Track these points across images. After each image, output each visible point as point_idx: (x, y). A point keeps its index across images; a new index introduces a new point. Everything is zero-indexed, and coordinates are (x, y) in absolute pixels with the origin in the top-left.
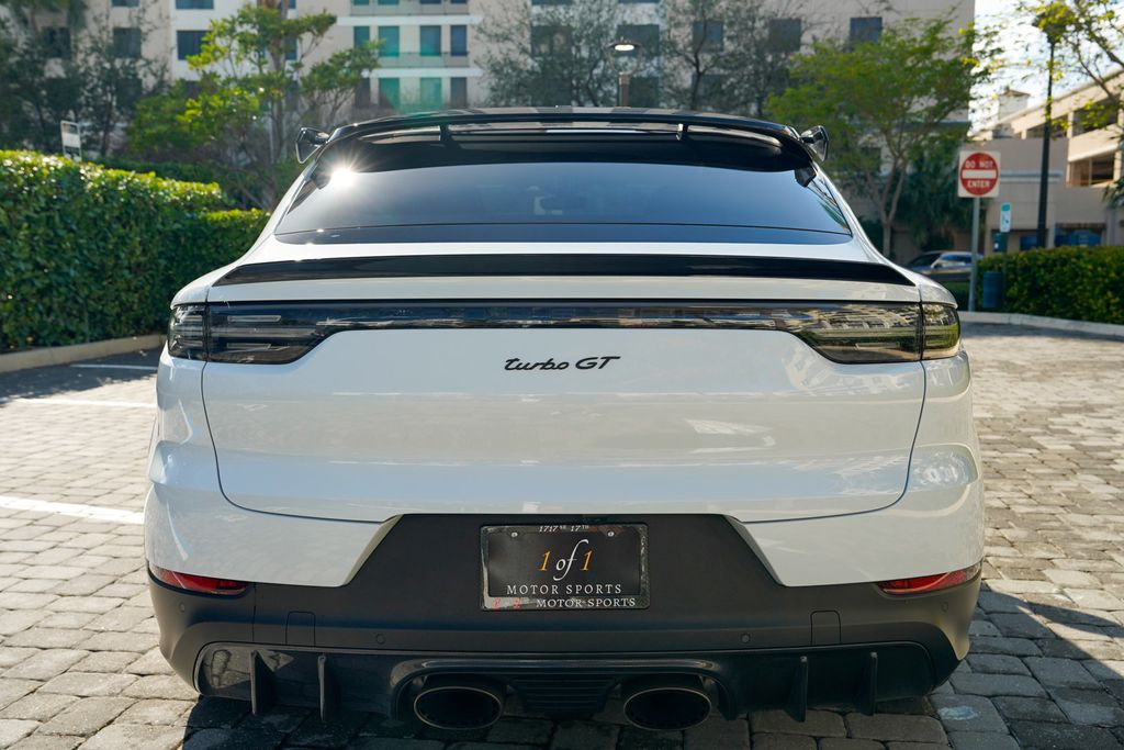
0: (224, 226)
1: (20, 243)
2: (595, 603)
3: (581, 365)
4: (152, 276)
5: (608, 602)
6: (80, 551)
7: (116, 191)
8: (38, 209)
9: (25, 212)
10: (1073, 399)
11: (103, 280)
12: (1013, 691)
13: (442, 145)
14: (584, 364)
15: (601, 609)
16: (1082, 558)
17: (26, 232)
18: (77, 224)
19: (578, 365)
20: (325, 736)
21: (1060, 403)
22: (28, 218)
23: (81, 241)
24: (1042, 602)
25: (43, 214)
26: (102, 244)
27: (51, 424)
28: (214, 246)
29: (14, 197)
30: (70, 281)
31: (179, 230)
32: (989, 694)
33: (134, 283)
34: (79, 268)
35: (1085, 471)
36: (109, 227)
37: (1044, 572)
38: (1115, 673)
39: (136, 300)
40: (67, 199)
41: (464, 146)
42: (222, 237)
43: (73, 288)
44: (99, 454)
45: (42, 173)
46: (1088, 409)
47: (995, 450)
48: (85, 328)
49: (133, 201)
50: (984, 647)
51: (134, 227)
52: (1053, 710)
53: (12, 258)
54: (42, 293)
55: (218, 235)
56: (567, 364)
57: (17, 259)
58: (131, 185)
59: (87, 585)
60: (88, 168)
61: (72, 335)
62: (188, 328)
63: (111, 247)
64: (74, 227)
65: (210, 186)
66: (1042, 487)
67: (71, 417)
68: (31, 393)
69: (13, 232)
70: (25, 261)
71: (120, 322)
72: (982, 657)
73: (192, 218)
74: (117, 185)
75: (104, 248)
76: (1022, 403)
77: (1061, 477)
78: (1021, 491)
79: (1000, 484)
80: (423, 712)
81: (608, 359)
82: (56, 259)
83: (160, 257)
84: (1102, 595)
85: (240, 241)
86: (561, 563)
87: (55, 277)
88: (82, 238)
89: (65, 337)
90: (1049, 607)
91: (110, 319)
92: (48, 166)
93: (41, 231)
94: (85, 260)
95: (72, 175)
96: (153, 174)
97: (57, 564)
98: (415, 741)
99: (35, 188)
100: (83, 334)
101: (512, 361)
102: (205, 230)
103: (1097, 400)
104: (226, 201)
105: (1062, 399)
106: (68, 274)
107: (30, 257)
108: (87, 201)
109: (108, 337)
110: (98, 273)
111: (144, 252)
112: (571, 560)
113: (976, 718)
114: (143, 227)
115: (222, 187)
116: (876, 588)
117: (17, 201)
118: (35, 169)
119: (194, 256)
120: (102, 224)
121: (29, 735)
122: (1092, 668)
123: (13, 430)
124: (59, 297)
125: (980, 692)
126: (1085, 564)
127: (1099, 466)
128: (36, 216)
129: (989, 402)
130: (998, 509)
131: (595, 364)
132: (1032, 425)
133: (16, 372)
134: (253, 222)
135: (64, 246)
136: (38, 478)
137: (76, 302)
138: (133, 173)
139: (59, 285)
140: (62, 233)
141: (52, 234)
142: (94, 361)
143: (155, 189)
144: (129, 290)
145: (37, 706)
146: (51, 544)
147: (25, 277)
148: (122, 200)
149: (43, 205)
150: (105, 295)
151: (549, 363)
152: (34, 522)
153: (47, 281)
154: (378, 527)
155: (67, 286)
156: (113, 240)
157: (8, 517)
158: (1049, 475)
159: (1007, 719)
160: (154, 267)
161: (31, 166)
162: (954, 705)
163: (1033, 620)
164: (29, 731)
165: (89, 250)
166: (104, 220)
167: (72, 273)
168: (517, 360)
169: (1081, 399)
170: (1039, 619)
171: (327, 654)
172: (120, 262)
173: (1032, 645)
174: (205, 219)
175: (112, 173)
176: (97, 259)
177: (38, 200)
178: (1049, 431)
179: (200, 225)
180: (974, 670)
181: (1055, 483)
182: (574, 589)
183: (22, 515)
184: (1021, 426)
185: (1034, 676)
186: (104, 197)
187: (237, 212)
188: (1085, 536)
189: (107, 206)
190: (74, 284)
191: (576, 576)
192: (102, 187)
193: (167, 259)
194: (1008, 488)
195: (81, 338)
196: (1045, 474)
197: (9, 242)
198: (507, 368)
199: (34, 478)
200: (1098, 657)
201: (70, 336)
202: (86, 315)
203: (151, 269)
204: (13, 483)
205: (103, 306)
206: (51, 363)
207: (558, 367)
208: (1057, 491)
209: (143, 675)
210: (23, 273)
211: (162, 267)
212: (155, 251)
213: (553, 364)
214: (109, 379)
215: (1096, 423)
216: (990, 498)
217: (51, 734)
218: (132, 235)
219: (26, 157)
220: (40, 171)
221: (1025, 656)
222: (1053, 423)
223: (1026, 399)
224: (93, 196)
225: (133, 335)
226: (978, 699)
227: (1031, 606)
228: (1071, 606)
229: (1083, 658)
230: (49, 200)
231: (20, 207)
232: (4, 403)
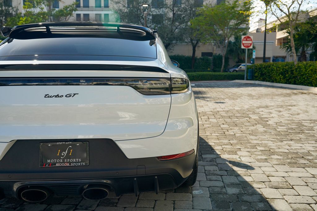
2: (73, 164)
3: (67, 96)
5: (77, 164)
10: (264, 104)
12: (215, 185)
13: (46, 32)
15: (75, 166)
16: (249, 148)
19: (66, 96)
21: (260, 105)
24: (233, 161)
32: (209, 186)
35: (259, 124)
37: (237, 152)
38: (244, 179)
41: (52, 33)
46: (267, 107)
47: (238, 118)
50: (212, 173)
52: (224, 190)
56: (63, 96)
66: (246, 129)
72: (211, 176)
76: (250, 105)
77: (252, 126)
78: (240, 130)
79: (235, 128)
81: (75, 94)
84: (250, 158)
86: (63, 153)
90: (234, 162)
101: (46, 95)
103: (270, 104)
105: (261, 104)
112: (66, 152)
113: (202, 193)
122: (239, 178)
125: (206, 186)
126: (249, 150)
127: (263, 123)
129: (241, 105)
130: (232, 135)
131: (71, 96)
132: (250, 111)
151: (57, 95)
154: (7, 144)
158: (251, 125)
159: (210, 193)
162: (198, 190)
163: (228, 165)
168: (48, 95)
169: (266, 104)
170: (230, 165)
173: (226, 172)
178: (254, 113)
180: (207, 180)
181: (250, 128)
182: (67, 160)
184: (247, 112)
185: (223, 181)
188: (252, 142)
191: (68, 157)
194: (237, 129)
196: (248, 125)
198: (45, 97)
200: (242, 175)
207: (60, 97)
208: (250, 129)
213: (59, 96)
215: (267, 111)
216: (231, 132)
221: (223, 176)
222: (256, 111)
223: (251, 104)
226: (204, 188)
227: (230, 162)
228: (240, 161)
229: (238, 176)
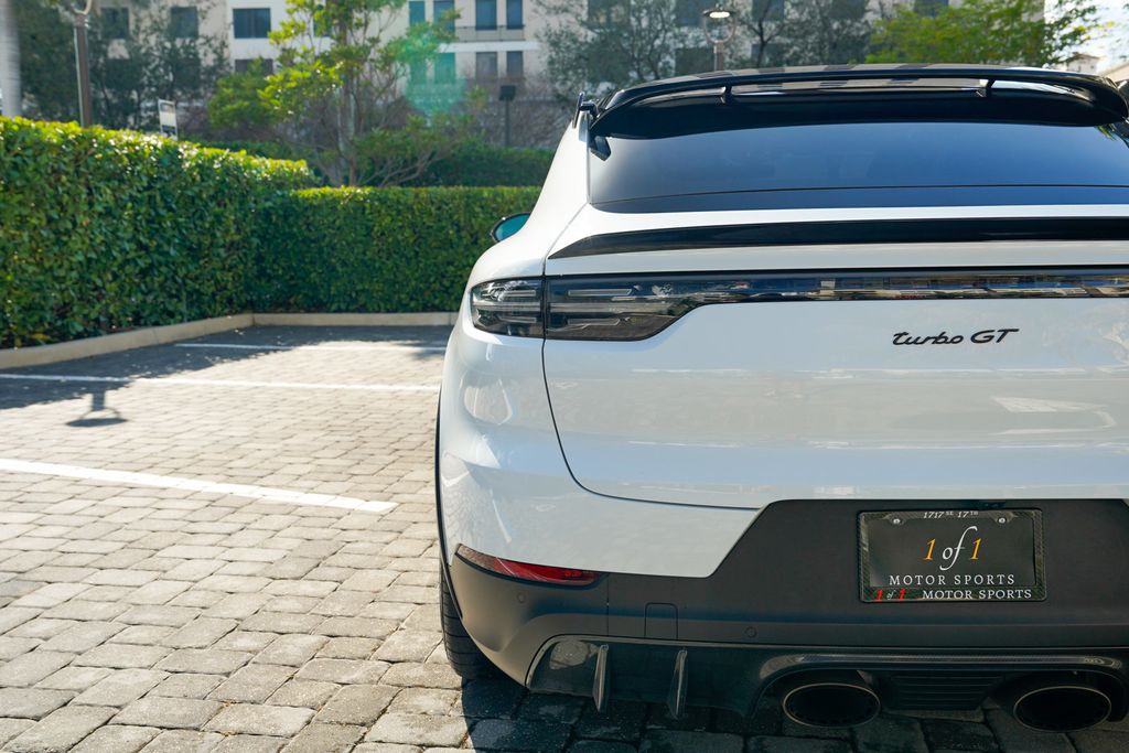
0: (315, 203)
1: (125, 223)
2: (987, 594)
3: (977, 338)
4: (245, 254)
5: (1000, 594)
6: (271, 533)
7: (210, 168)
8: (141, 189)
9: (128, 192)
11: (199, 259)
15: (994, 600)
17: (131, 212)
18: (176, 203)
19: (973, 339)
22: (132, 198)
23: (181, 220)
25: (146, 194)
26: (199, 223)
27: (183, 403)
28: (305, 223)
29: (117, 177)
30: (170, 260)
31: (270, 208)
33: (229, 262)
34: (178, 247)
36: (206, 205)
39: (231, 279)
40: (167, 178)
42: (313, 215)
43: (173, 268)
44: (246, 434)
45: (144, 153)
48: (183, 307)
49: (227, 179)
51: (229, 206)
53: (118, 238)
54: (144, 273)
55: (309, 213)
56: (962, 338)
57: (122, 239)
58: (226, 163)
59: (291, 568)
60: (185, 146)
61: (171, 315)
62: (510, 304)
63: (207, 225)
64: (174, 206)
65: (298, 163)
67: (200, 396)
68: (149, 373)
69: (117, 212)
70: (128, 241)
71: (215, 301)
73: (283, 196)
74: (213, 163)
75: (201, 227)
80: (792, 709)
81: (1005, 332)
82: (158, 238)
83: (252, 235)
85: (331, 219)
86: (948, 552)
87: (156, 256)
88: (181, 217)
89: (165, 316)
91: (206, 298)
92: (149, 145)
93: (143, 210)
94: (184, 239)
95: (171, 153)
96: (244, 152)
97: (253, 547)
98: (710, 734)
99: (138, 168)
100: (181, 314)
101: (900, 335)
102: (297, 209)
104: (313, 178)
106: (168, 253)
107: (134, 236)
108: (185, 180)
109: (203, 316)
110: (194, 252)
111: (238, 231)
112: (959, 548)
114: (237, 205)
115: (310, 166)
117: (122, 181)
118: (137, 148)
119: (284, 234)
120: (200, 203)
121: (308, 723)
123: (149, 410)
124: (159, 277)
128: (139, 196)
131: (992, 337)
133: (125, 352)
134: (344, 199)
135: (164, 225)
136: (196, 458)
137: (176, 282)
138: (227, 152)
139: (160, 264)
140: (163, 212)
141: (153, 213)
142: (194, 340)
143: (248, 167)
144: (223, 269)
145: (303, 693)
146: (240, 526)
147: (129, 257)
148: (218, 178)
149: (145, 184)
150: (201, 274)
151: (941, 337)
152: (212, 503)
153: (149, 261)
155: (167, 266)
156: (209, 219)
157: (184, 498)
160: (246, 245)
161: (133, 145)
164: (307, 718)
165: (187, 229)
166: (201, 199)
167: (172, 252)
168: (905, 334)
171: (687, 648)
172: (215, 241)
174: (296, 197)
175: (209, 152)
176: (193, 238)
177: (141, 180)
179: (292, 203)
182: (963, 579)
183: (197, 496)
186: (201, 175)
187: (328, 190)
189: (203, 184)
190: (173, 264)
191: (964, 566)
192: (198, 165)
193: (259, 237)
195: (180, 317)
197: (115, 221)
198: (895, 342)
199: (192, 458)
201: (167, 316)
202: (184, 294)
203: (244, 247)
204: (175, 464)
205: (200, 285)
206: (155, 343)
207: (952, 342)
209: (393, 663)
210: (128, 253)
211: (254, 245)
212: (248, 230)
213: (946, 338)
214: (218, 358)
217: (331, 723)
218: (227, 214)
219: (127, 136)
220: (142, 150)
224: (191, 175)
225: (226, 315)
230: (151, 179)
231: (123, 187)
232: (127, 383)
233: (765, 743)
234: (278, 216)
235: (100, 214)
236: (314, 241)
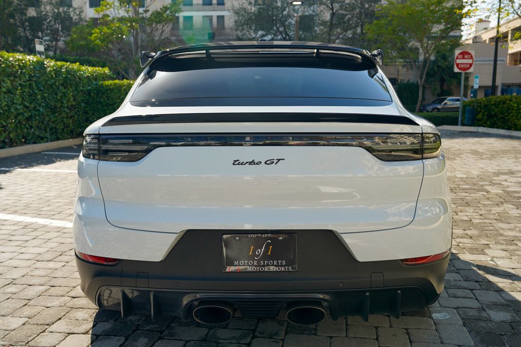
0: (111, 87)
1: (17, 97)
3: (267, 163)
4: (78, 111)
5: (279, 269)
6: (46, 240)
7: (61, 72)
8: (25, 80)
9: (19, 82)
10: (505, 168)
11: (55, 113)
12: (466, 306)
13: (206, 59)
14: (268, 162)
15: (276, 271)
16: (503, 244)
17: (20, 91)
18: (43, 87)
19: (265, 163)
20: (156, 326)
21: (498, 170)
22: (20, 85)
23: (46, 95)
24: (483, 265)
25: (28, 83)
26: (55, 96)
27: (32, 180)
28: (106, 96)
29: (13, 75)
30: (41, 114)
31: (90, 89)
32: (456, 307)
33: (70, 114)
34: (45, 108)
35: (508, 203)
36: (58, 89)
37: (485, 250)
38: (513, 297)
39: (71, 122)
40: (38, 75)
41: (216, 60)
42: (111, 93)
43: (42, 117)
44: (55, 195)
45: (27, 64)
46: (511, 173)
47: (466, 193)
48: (48, 135)
49: (69, 76)
50: (454, 286)
51: (70, 88)
52: (484, 314)
53: (14, 103)
54: (28, 119)
55: (109, 92)
56: (261, 162)
57: (16, 104)
58: (68, 69)
59: (49, 256)
60: (48, 61)
61: (42, 138)
62: (91, 145)
63: (59, 98)
64: (42, 89)
65: (104, 69)
66: (487, 211)
67: (42, 177)
68: (23, 166)
69: (14, 91)
70: (20, 105)
71: (64, 132)
72: (453, 290)
73: (96, 84)
74: (62, 69)
75: (56, 98)
76: (481, 170)
77: (496, 206)
78: (477, 212)
79: (468, 209)
80: (197, 317)
81: (279, 160)
82: (34, 104)
83: (82, 102)
84: (510, 261)
85: (118, 95)
86: (258, 251)
87: (33, 112)
88: (46, 94)
89: (39, 139)
90: (486, 267)
91: (59, 131)
92: (29, 60)
93: (26, 90)
94: (47, 104)
95: (41, 64)
96: (78, 63)
97: (36, 247)
98: (196, 328)
99: (24, 71)
100: (47, 138)
101: (236, 161)
102: (103, 90)
103: (516, 169)
104: (112, 76)
105: (499, 168)
106: (39, 110)
107: (22, 103)
108: (48, 77)
109: (58, 139)
110: (53, 110)
111: (75, 100)
112: (263, 250)
113: (449, 318)
114: (74, 88)
115: (110, 69)
116: (400, 262)
117: (15, 77)
118: (23, 62)
119: (97, 102)
120: (55, 87)
121: (24, 324)
122: (503, 295)
123: (16, 184)
124: (35, 121)
125: (451, 306)
126: (504, 247)
127: (514, 200)
128: (24, 84)
129: (465, 169)
130: (466, 221)
131: (273, 162)
132: (485, 181)
133: (17, 156)
134: (124, 86)
135: (37, 97)
136: (27, 206)
137: (44, 123)
138: (69, 63)
139: (36, 115)
140: (36, 91)
141: (32, 92)
142: (52, 151)
143: (80, 70)
144: (68, 117)
145: (27, 311)
146: (33, 237)
147: (20, 112)
148: (64, 76)
149: (27, 78)
150: (56, 120)
151: (252, 162)
152: (25, 227)
153: (30, 114)
154: (177, 235)
155: (39, 116)
156: (60, 95)
157: (14, 225)
158: (492, 204)
159: (463, 319)
160: (79, 106)
161: (22, 60)
162: (439, 312)
163: (478, 273)
164: (23, 322)
165: (49, 99)
166: (56, 85)
167: (41, 110)
168: (238, 160)
169: (508, 168)
170: (481, 272)
171: (154, 291)
172: (63, 105)
173: (477, 284)
174: (102, 84)
175: (59, 63)
176: (52, 103)
177: (25, 76)
178: (492, 183)
179: (100, 87)
180: (449, 296)
181: (493, 209)
182: (264, 263)
183: (19, 224)
184: (480, 181)
185: (476, 299)
186: (56, 75)
187: (117, 81)
188: (505, 234)
189: (57, 78)
190: (43, 115)
191: (265, 257)
192: (54, 70)
193: (85, 103)
194: (471, 211)
195: (46, 140)
196: (489, 204)
197: (12, 96)
198: (233, 164)
199: (25, 206)
200: (507, 290)
201: (40, 139)
202: (48, 129)
203: (78, 108)
204: (16, 209)
205: (56, 125)
206: (33, 152)
207: (257, 164)
208: (494, 212)
209: (74, 298)
210: (19, 110)
211: (83, 107)
212: (79, 99)
213: (254, 163)
214: (59, 159)
215: (514, 180)
216: (462, 216)
217: (34, 324)
218: (68, 92)
219: (19, 56)
220: (26, 62)
221: (473, 290)
222: (494, 180)
223: (482, 168)
224: (51, 74)
225: (70, 138)
226: (450, 309)
227: (479, 267)
228: (496, 266)
229: (500, 291)
230: (31, 76)
231: (17, 80)
232: (11, 170)
233: (217, 331)
234: (94, 94)
235: (5, 92)
236: (111, 105)
